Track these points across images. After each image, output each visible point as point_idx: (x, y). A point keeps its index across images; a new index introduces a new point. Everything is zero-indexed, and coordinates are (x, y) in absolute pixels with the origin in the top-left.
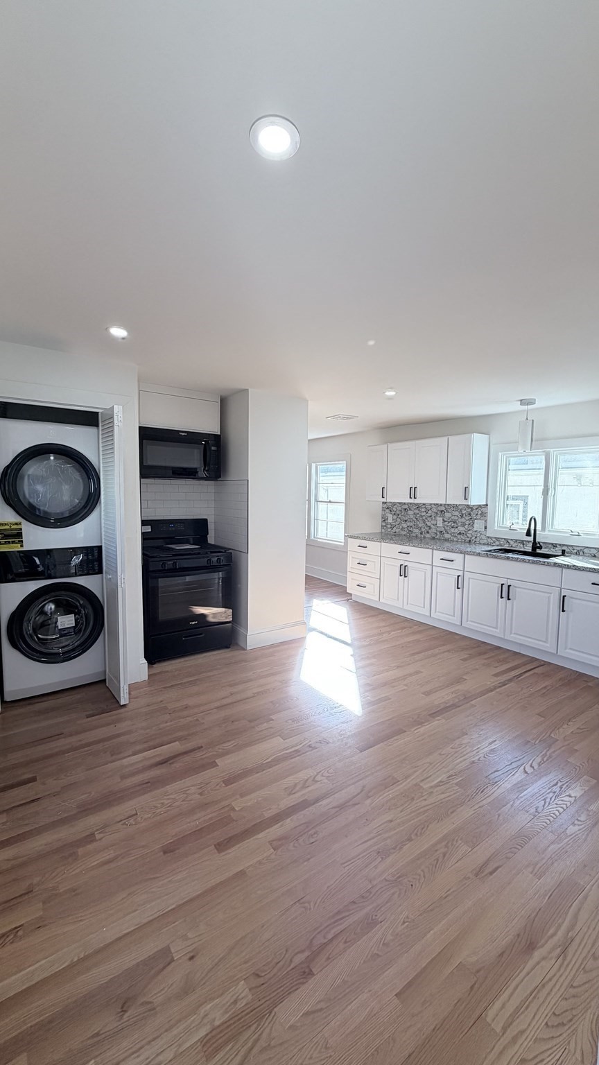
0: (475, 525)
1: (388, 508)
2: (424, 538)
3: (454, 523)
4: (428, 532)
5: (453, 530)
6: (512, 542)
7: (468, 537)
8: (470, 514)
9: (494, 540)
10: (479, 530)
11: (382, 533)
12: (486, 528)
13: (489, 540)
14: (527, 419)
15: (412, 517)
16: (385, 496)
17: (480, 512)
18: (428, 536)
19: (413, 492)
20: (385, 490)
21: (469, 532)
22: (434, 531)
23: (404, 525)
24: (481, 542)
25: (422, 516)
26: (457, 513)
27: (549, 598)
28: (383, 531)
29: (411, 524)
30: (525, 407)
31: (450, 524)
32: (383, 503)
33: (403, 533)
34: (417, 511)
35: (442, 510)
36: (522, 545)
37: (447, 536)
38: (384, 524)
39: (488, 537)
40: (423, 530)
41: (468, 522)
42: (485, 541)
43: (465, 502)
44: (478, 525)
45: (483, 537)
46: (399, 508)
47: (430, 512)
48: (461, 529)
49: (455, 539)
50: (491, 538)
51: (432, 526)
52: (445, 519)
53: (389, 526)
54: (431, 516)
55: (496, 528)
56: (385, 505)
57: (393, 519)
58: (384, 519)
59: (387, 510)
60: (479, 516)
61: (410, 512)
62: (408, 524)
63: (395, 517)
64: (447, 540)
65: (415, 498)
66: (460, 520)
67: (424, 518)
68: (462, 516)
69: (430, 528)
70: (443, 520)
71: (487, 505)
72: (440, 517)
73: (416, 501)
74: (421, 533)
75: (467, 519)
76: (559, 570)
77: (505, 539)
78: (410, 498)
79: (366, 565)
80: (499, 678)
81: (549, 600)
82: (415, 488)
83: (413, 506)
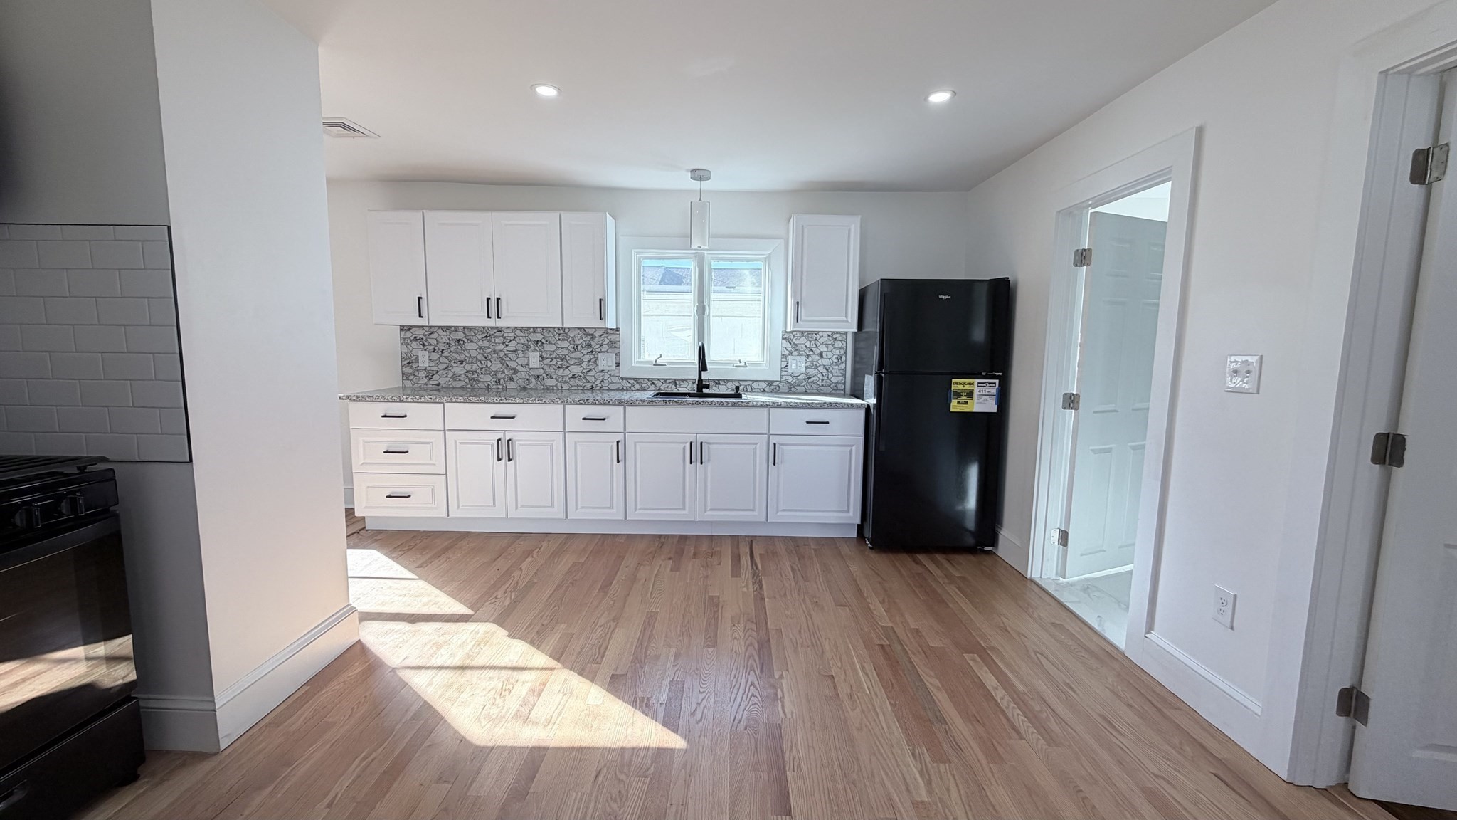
0: (599, 362)
1: (416, 339)
2: (505, 389)
3: (562, 360)
4: (511, 379)
5: (560, 372)
6: (659, 383)
7: (588, 382)
8: (589, 345)
9: (632, 382)
10: (606, 369)
11: (404, 388)
12: (618, 365)
13: (625, 383)
14: (700, 200)
15: (474, 354)
16: (424, 313)
17: (607, 341)
18: (512, 385)
19: (494, 306)
20: (424, 303)
21: (590, 373)
22: (524, 375)
23: (459, 370)
24: (612, 387)
25: (496, 352)
26: (566, 344)
27: (755, 449)
28: (408, 383)
29: (475, 367)
30: (696, 185)
31: (554, 362)
32: (403, 328)
33: (457, 384)
34: (485, 344)
35: (538, 338)
36: (674, 387)
37: (549, 382)
38: (410, 371)
39: (622, 379)
40: (501, 376)
41: (586, 358)
42: (619, 386)
43: (599, 324)
44: (606, 362)
45: (615, 379)
46: (444, 339)
47: (513, 343)
48: (576, 369)
49: (565, 387)
50: (627, 379)
51: (519, 368)
52: (544, 355)
53: (422, 374)
54: (515, 351)
55: (633, 365)
56: (408, 334)
57: (430, 361)
58: (409, 362)
59: (414, 344)
60: (605, 348)
61: (469, 346)
62: (468, 367)
63: (435, 356)
64: (551, 389)
65: (499, 317)
66: (572, 355)
67: (501, 354)
68: (575, 348)
69: (515, 371)
70: (541, 356)
71: (618, 330)
72: (534, 351)
73: (500, 323)
74: (498, 382)
75: (585, 352)
76: (765, 411)
77: (648, 379)
78: (489, 317)
79: (407, 452)
80: (743, 577)
81: (755, 453)
82: (498, 299)
83: (487, 333)
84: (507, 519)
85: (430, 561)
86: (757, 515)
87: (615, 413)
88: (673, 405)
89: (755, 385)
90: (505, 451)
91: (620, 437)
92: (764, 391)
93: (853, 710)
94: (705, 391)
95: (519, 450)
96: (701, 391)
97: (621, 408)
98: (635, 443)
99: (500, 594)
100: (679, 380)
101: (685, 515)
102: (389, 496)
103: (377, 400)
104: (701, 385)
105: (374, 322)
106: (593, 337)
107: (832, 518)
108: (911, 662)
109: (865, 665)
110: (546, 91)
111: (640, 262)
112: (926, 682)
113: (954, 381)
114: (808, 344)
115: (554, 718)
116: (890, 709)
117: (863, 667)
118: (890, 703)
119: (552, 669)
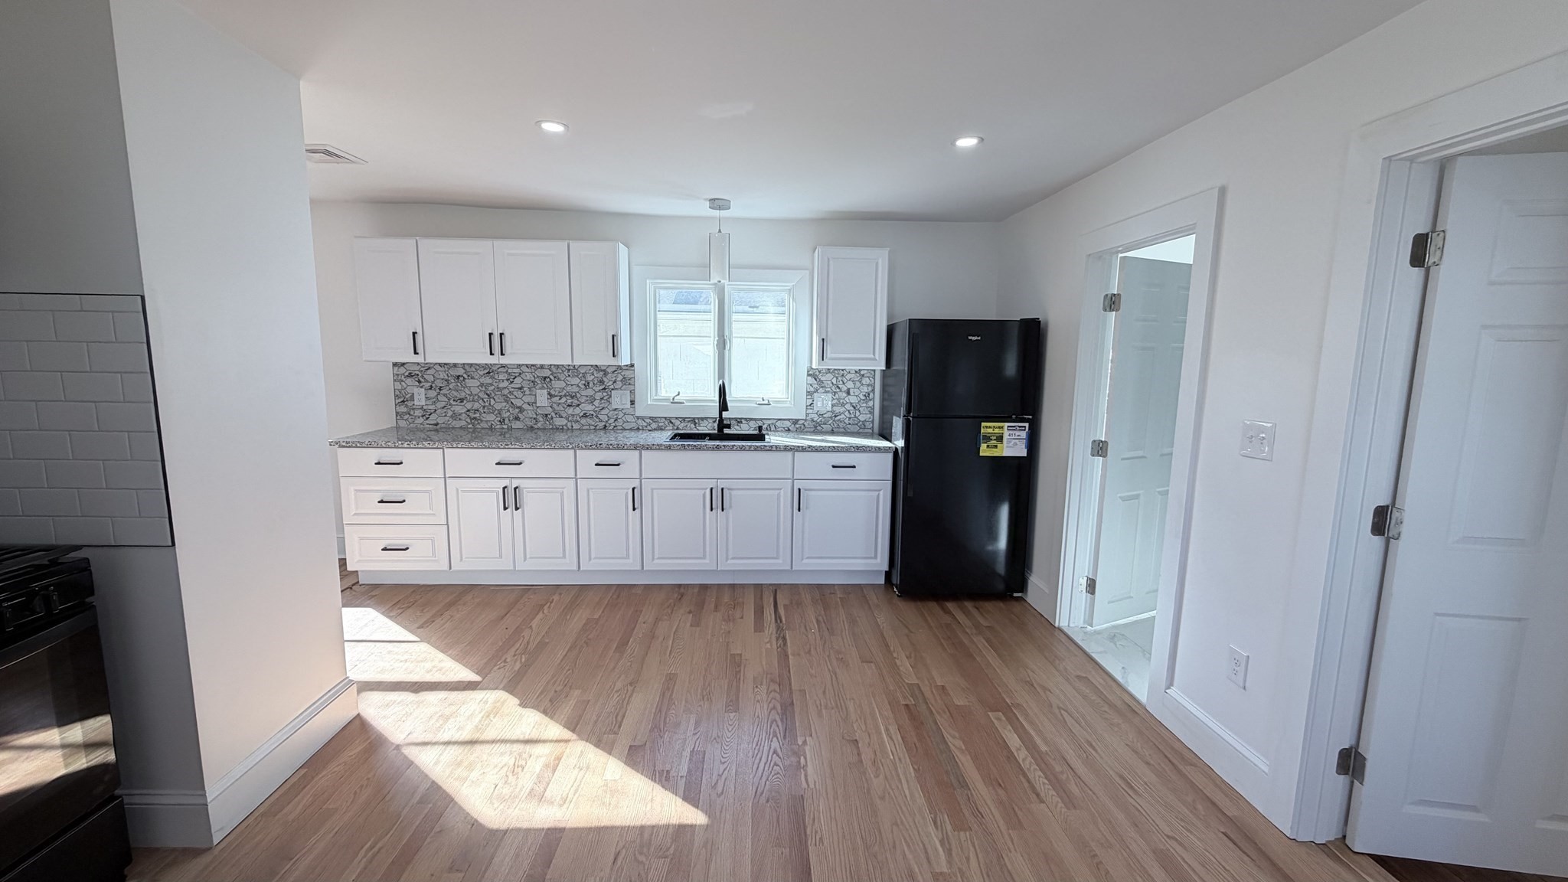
0: (612, 400)
1: (410, 375)
2: (510, 429)
3: (572, 397)
4: (517, 418)
5: (570, 411)
6: (677, 423)
7: (601, 421)
8: (602, 382)
9: (648, 421)
10: (620, 407)
11: (398, 428)
12: (633, 403)
13: (640, 422)
14: (720, 231)
15: (475, 391)
16: (420, 349)
17: (620, 378)
18: (517, 425)
19: (497, 342)
20: (419, 338)
21: (603, 412)
22: (532, 414)
23: (459, 409)
24: (626, 426)
25: (499, 389)
26: (576, 381)
27: (779, 495)
28: (402, 423)
29: (476, 405)
30: (716, 213)
31: (563, 400)
32: (395, 365)
33: (457, 424)
34: (488, 380)
35: (545, 376)
36: (693, 426)
37: (559, 422)
38: (405, 410)
39: (638, 418)
40: (505, 415)
41: (598, 396)
42: (633, 425)
43: (612, 362)
44: (620, 399)
45: (629, 418)
46: (442, 375)
47: (518, 380)
48: (588, 408)
49: (576, 426)
50: (643, 418)
51: (525, 406)
52: (553, 392)
53: (418, 413)
54: (520, 388)
55: (649, 403)
56: (402, 370)
57: (427, 398)
58: (403, 400)
59: (409, 381)
60: (619, 385)
61: (469, 382)
62: (469, 406)
63: (432, 393)
64: (561, 429)
65: (502, 354)
66: (583, 393)
67: (506, 392)
68: (587, 385)
69: (521, 410)
70: (549, 394)
71: (632, 365)
72: (542, 388)
73: (504, 360)
74: (502, 421)
75: (597, 389)
76: (789, 454)
77: (665, 418)
78: (491, 354)
79: (404, 501)
80: (766, 632)
81: (779, 499)
82: (501, 334)
83: (490, 370)
84: (514, 571)
85: (431, 621)
86: (781, 563)
87: (630, 457)
88: (692, 450)
89: (779, 424)
90: (512, 499)
91: (636, 483)
92: (789, 430)
93: (877, 776)
94: (726, 431)
95: (528, 499)
96: (723, 433)
97: (637, 453)
98: (652, 489)
99: (509, 657)
100: (698, 418)
101: (707, 564)
102: (385, 549)
103: (369, 446)
104: (722, 424)
105: (364, 359)
106: (605, 373)
107: (859, 564)
108: (936, 723)
109: (890, 727)
110: (552, 127)
111: (655, 291)
112: (949, 744)
113: (983, 424)
114: (834, 381)
115: (570, 796)
116: (913, 775)
117: (887, 730)
118: (913, 768)
119: (567, 741)
